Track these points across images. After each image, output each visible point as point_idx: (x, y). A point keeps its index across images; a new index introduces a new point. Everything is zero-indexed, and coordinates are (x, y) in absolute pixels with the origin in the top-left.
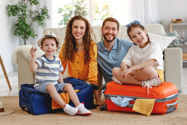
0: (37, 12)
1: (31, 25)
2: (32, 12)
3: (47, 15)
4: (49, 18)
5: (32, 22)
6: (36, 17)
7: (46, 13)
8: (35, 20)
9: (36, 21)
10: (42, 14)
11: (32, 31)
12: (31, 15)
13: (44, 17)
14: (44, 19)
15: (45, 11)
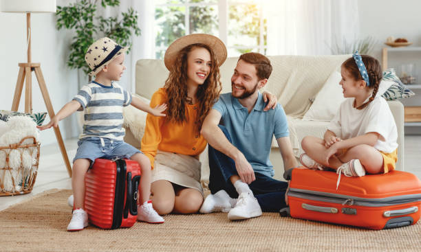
0: (115, 20)
2: (105, 21)
3: (135, 27)
4: (138, 32)
6: (112, 30)
7: (134, 22)
10: (125, 25)
12: (103, 25)
13: (128, 32)
14: (128, 35)
15: (132, 20)
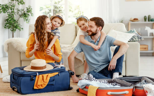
0: (23, 10)
1: (18, 20)
2: (19, 10)
3: (31, 13)
4: (32, 15)
5: (19, 18)
6: (22, 14)
7: (31, 11)
8: (22, 16)
10: (27, 12)
11: (19, 25)
12: (18, 12)
13: (28, 15)
15: (30, 10)
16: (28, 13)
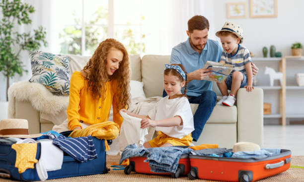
0: (28, 35)
1: (18, 55)
2: (20, 36)
3: (43, 41)
4: (46, 44)
5: (20, 51)
6: (26, 43)
7: (43, 37)
8: (25, 47)
9: (26, 49)
10: (36, 38)
11: (21, 65)
12: (18, 39)
13: (39, 44)
14: (39, 46)
15: (41, 35)
16: (37, 41)
